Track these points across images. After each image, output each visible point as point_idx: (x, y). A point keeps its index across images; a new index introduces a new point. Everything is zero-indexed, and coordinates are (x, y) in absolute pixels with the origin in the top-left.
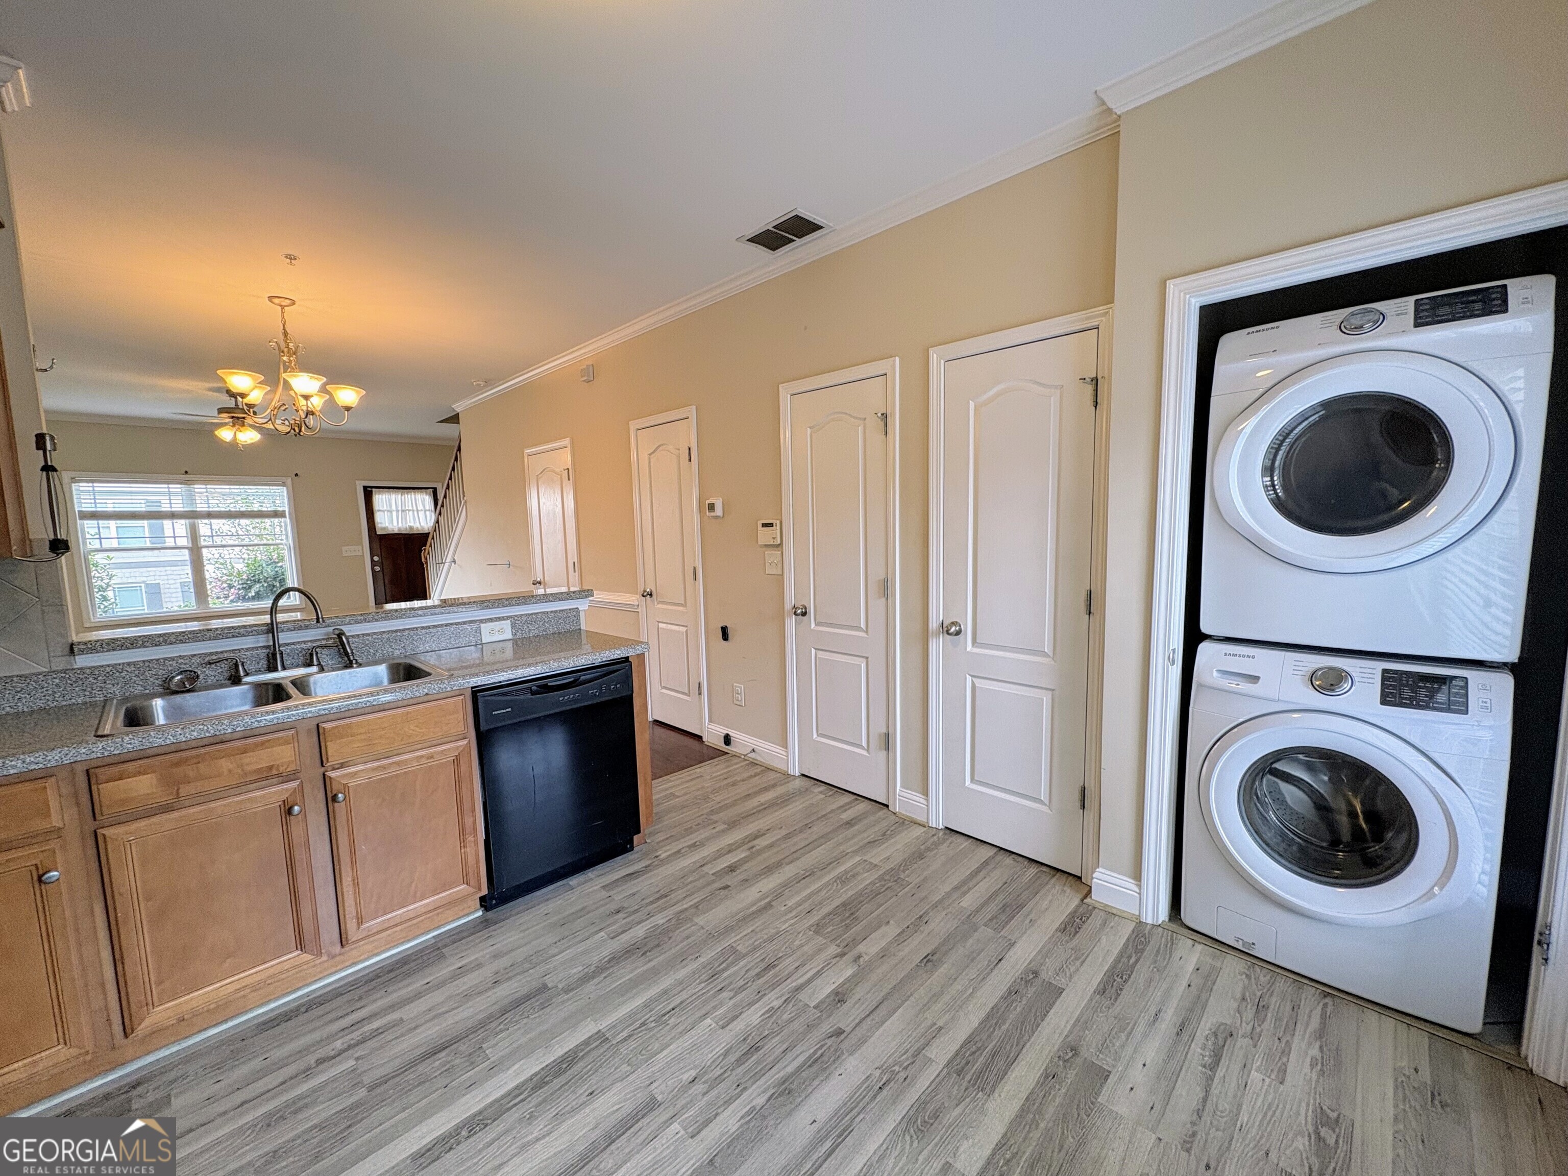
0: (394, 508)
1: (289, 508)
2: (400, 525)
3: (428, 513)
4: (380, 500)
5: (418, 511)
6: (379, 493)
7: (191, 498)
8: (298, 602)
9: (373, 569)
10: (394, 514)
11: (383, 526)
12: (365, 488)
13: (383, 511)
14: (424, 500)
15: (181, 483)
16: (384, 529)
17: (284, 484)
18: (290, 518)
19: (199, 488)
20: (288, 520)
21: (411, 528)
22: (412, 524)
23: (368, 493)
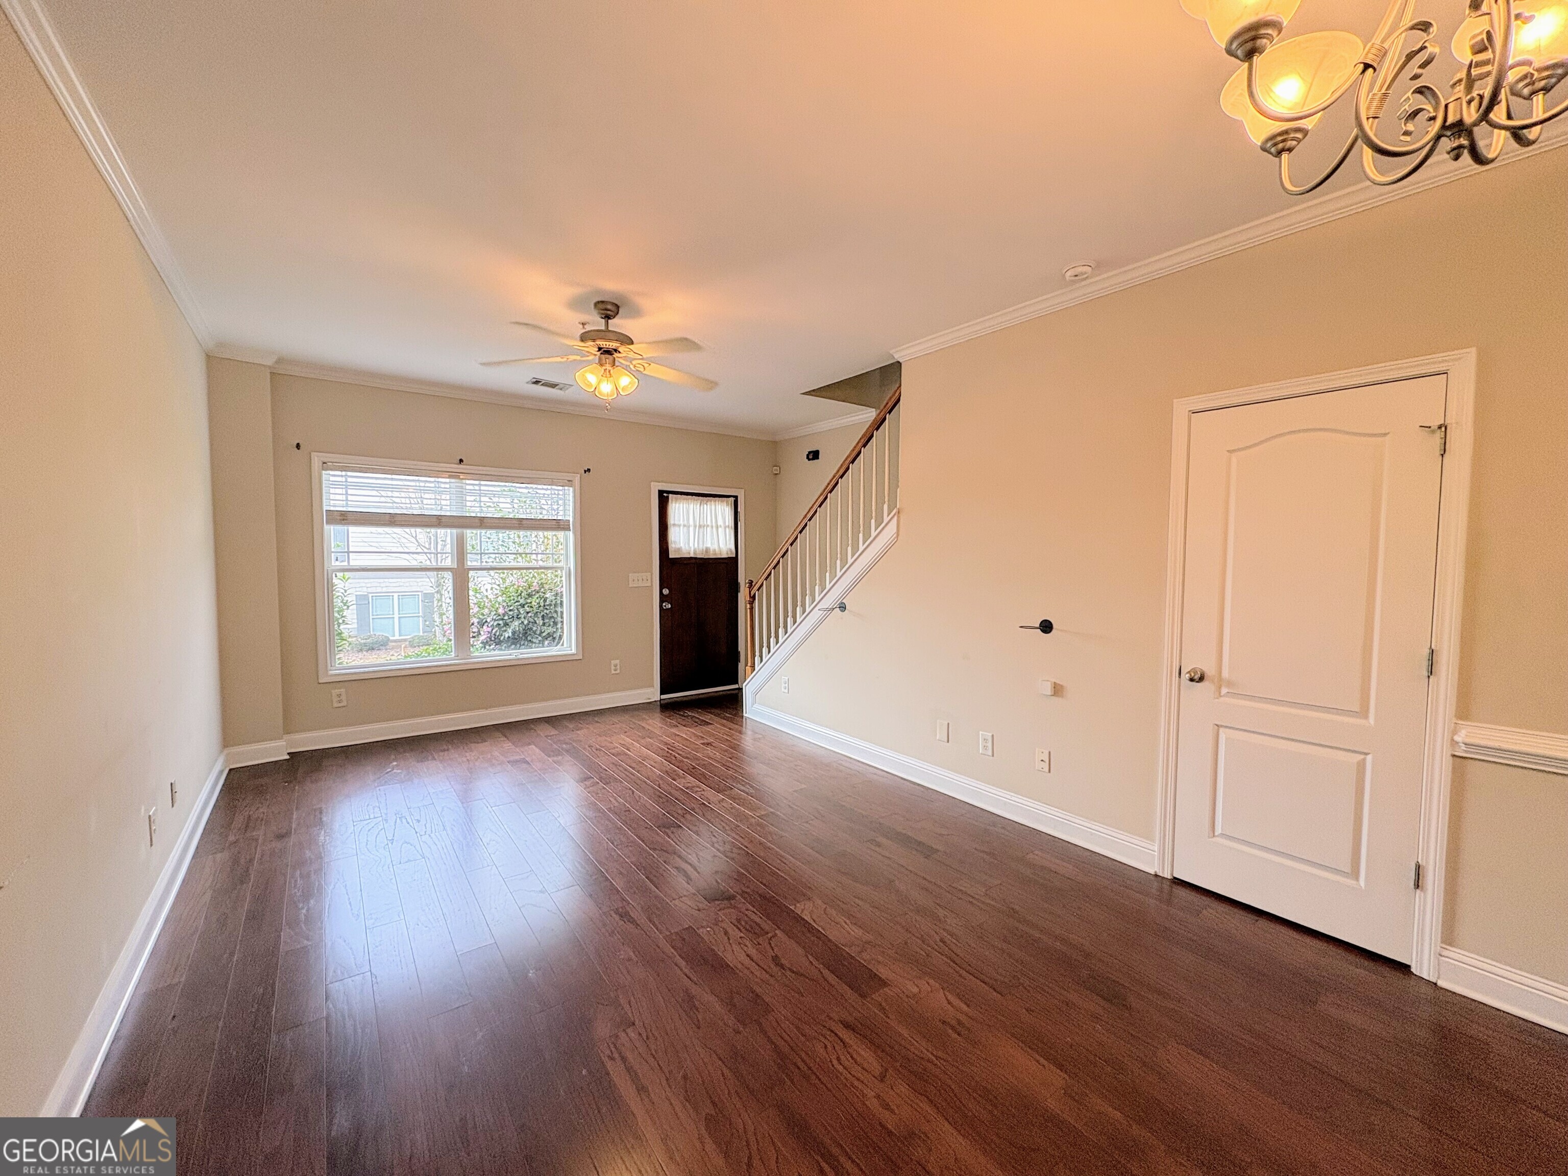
0: (691, 522)
1: (574, 518)
2: (696, 545)
3: (727, 529)
4: (678, 509)
5: (717, 527)
6: (676, 499)
7: (461, 497)
8: (574, 651)
9: (661, 606)
10: (691, 529)
11: (678, 546)
12: (661, 493)
13: (679, 526)
14: (722, 512)
15: (450, 477)
16: (679, 550)
17: (570, 483)
18: (574, 533)
19: (470, 484)
20: (571, 533)
21: (707, 550)
22: (709, 545)
23: (663, 499)
